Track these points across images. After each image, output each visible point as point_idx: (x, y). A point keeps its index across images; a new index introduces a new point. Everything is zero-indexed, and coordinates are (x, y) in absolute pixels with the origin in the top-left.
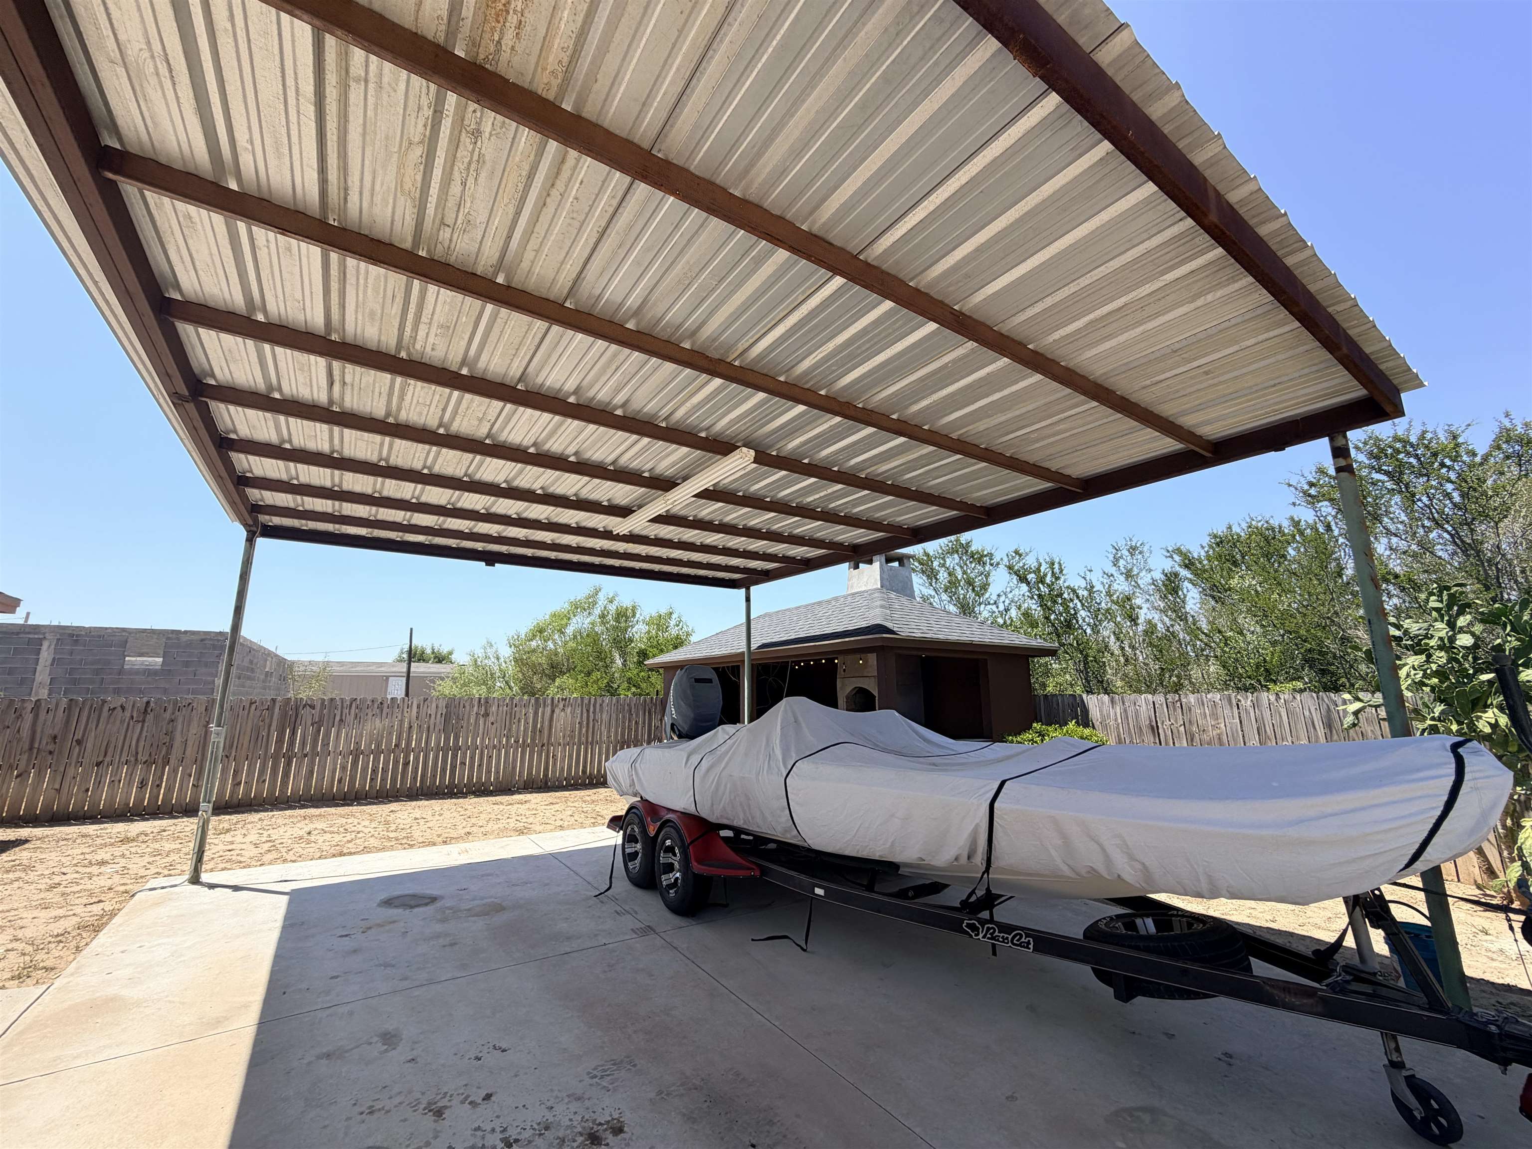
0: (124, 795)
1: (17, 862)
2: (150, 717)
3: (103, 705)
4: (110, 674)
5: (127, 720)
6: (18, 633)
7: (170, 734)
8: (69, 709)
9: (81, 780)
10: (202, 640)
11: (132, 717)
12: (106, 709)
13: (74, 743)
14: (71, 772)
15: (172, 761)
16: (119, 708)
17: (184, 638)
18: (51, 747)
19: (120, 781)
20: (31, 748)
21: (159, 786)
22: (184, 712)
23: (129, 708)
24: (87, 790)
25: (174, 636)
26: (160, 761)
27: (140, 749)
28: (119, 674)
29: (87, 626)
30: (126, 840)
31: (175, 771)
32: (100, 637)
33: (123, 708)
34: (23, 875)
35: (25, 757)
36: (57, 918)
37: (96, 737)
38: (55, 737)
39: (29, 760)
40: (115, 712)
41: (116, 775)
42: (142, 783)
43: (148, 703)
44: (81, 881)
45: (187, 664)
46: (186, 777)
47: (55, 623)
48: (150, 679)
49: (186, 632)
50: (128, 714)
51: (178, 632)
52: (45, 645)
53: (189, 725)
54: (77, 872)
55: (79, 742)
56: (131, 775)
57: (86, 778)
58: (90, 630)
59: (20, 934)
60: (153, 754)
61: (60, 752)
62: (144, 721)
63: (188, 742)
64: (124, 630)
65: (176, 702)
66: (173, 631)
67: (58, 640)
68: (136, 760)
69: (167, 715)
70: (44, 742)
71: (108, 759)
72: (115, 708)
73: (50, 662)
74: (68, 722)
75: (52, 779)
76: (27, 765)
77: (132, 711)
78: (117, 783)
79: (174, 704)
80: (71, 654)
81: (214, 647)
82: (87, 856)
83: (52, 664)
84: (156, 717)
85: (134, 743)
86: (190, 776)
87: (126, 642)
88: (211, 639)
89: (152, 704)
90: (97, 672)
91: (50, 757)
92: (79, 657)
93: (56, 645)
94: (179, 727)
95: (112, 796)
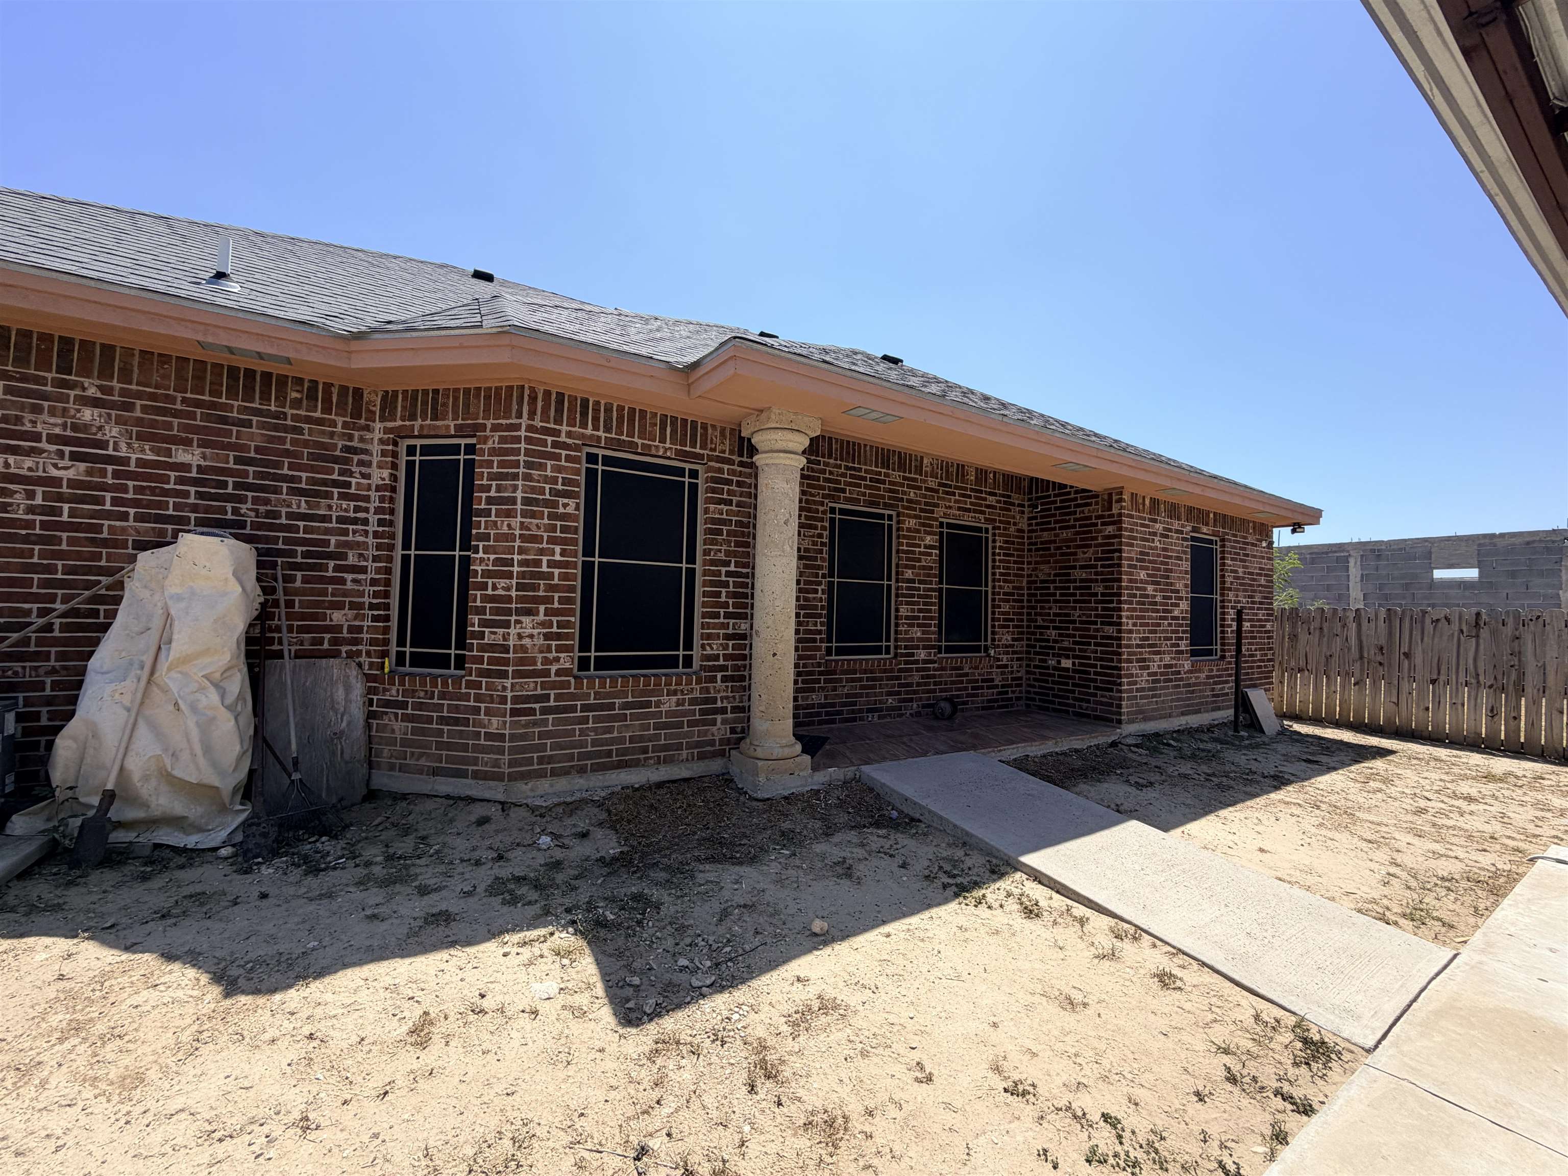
0: (1473, 723)
1: (1374, 771)
2: (1485, 633)
3: (1424, 616)
4: (1420, 589)
5: (1456, 634)
6: (1327, 553)
7: (1517, 654)
8: (1389, 618)
9: (1418, 694)
10: (1528, 543)
11: (1462, 631)
12: (1428, 621)
13: (1402, 657)
14: (1405, 686)
15: (1529, 690)
16: (1443, 620)
17: (1501, 543)
18: (1379, 658)
19: (1463, 705)
20: (1361, 657)
21: (1517, 718)
22: (1532, 628)
23: (1455, 619)
24: (1427, 709)
25: (1487, 541)
26: (1511, 688)
27: (1481, 671)
28: (1430, 588)
29: (1385, 539)
30: (1490, 777)
31: (1536, 703)
32: (1401, 549)
33: (1448, 620)
34: (1384, 787)
35: (1358, 665)
36: (1437, 855)
37: (1423, 652)
38: (1381, 649)
39: (1362, 670)
40: (1440, 625)
41: (1457, 696)
42: (1492, 711)
43: (1478, 614)
44: (1451, 815)
45: (1513, 574)
46: (1555, 713)
47: (1355, 540)
48: (1467, 593)
49: (1502, 535)
50: (1455, 627)
51: (1492, 536)
52: (1351, 564)
53: (1544, 644)
54: (1442, 801)
55: (1407, 655)
56: (1476, 699)
57: (1422, 694)
58: (1389, 543)
59: (1399, 858)
60: (1499, 677)
61: (1390, 665)
62: (1477, 636)
63: (1548, 668)
64: (1425, 540)
65: (1517, 615)
66: (1485, 536)
67: (1362, 556)
68: (1478, 682)
69: (1509, 630)
70: (1371, 653)
71: (1443, 678)
72: (1438, 620)
73: (1358, 579)
74: (1390, 634)
75: (1388, 692)
76: (1362, 674)
77: (1460, 624)
78: (1460, 707)
79: (1514, 617)
80: (1377, 569)
81: (1548, 550)
82: (1449, 785)
83: (1362, 581)
84: (1494, 633)
85: (1471, 661)
86: (1562, 713)
87: (1430, 553)
88: (1540, 541)
89: (1484, 617)
90: (1407, 586)
91: (1381, 668)
92: (1384, 572)
93: (1362, 561)
94: (1529, 647)
95: (1457, 720)
